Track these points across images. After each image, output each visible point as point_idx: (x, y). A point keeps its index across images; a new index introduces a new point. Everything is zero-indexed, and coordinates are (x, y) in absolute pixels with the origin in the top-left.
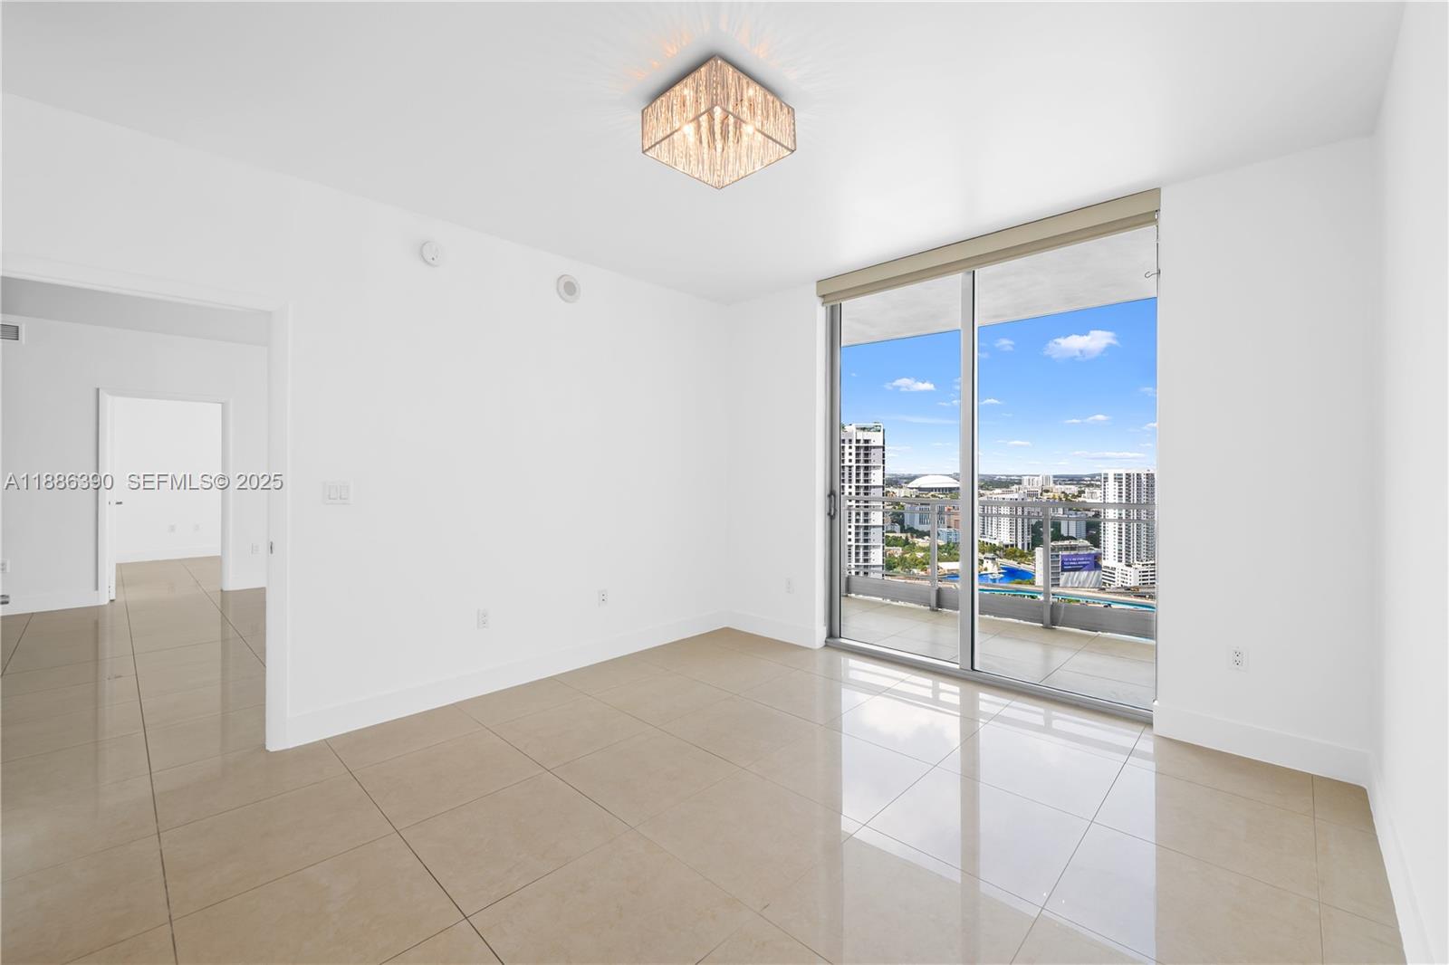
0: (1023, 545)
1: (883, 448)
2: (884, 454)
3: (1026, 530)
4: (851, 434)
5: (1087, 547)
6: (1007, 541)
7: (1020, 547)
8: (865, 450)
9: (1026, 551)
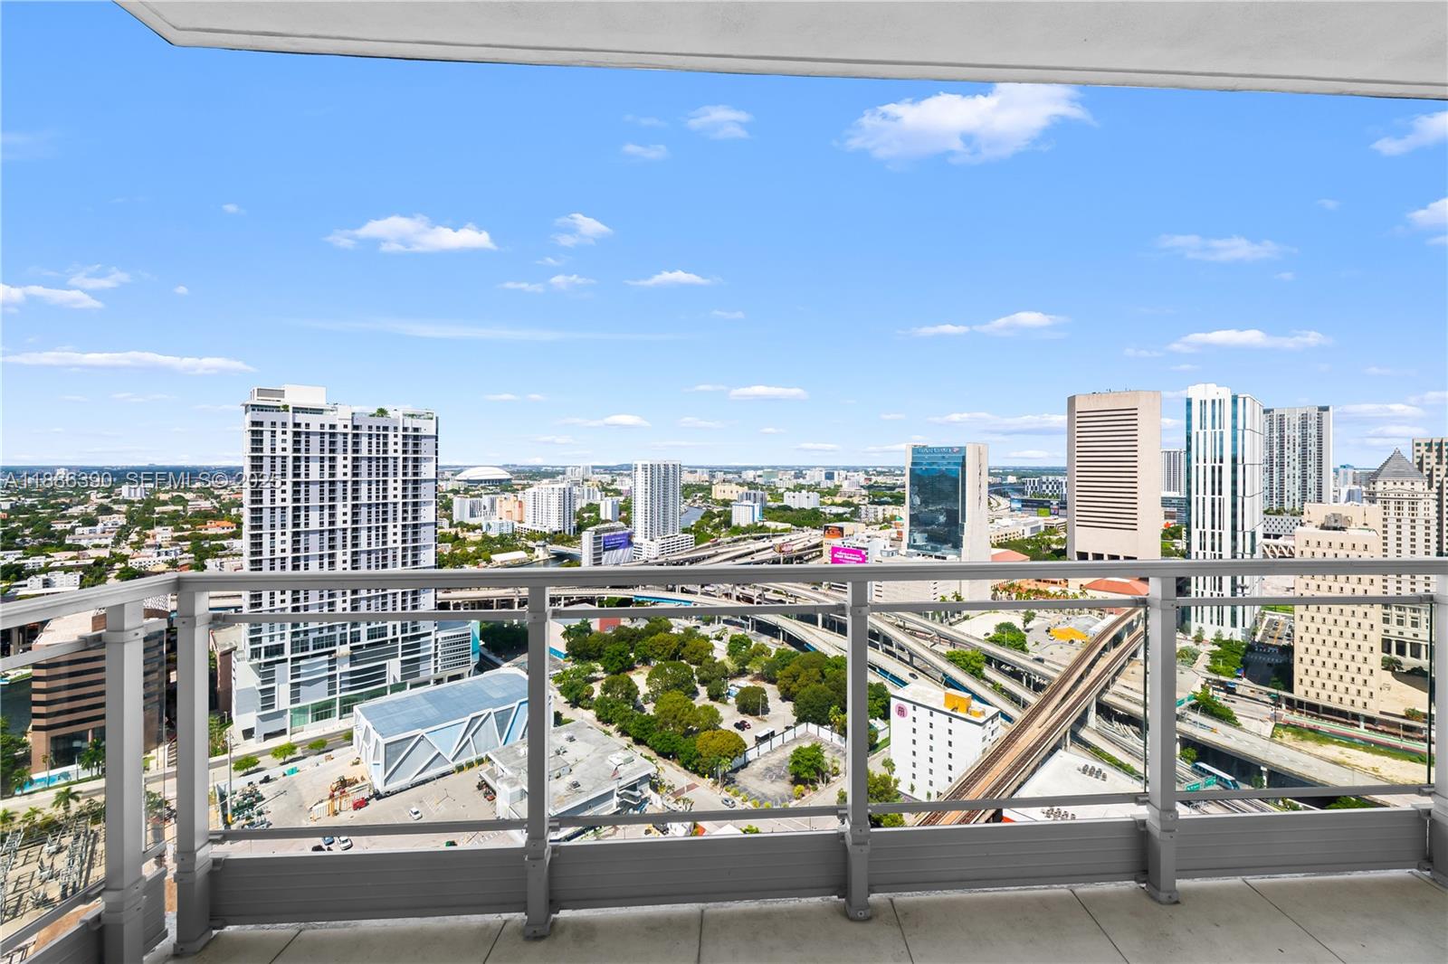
0: (570, 530)
1: (437, 438)
2: (437, 445)
3: (572, 517)
4: (396, 420)
5: (622, 529)
6: (556, 528)
7: (567, 532)
8: (414, 440)
9: (572, 535)
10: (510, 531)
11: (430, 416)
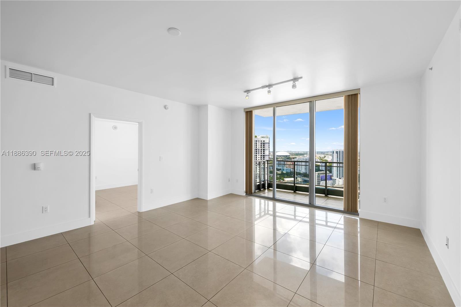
1: (269, 143)
4: (259, 139)
8: (263, 144)
10: (290, 172)
11: (267, 137)
